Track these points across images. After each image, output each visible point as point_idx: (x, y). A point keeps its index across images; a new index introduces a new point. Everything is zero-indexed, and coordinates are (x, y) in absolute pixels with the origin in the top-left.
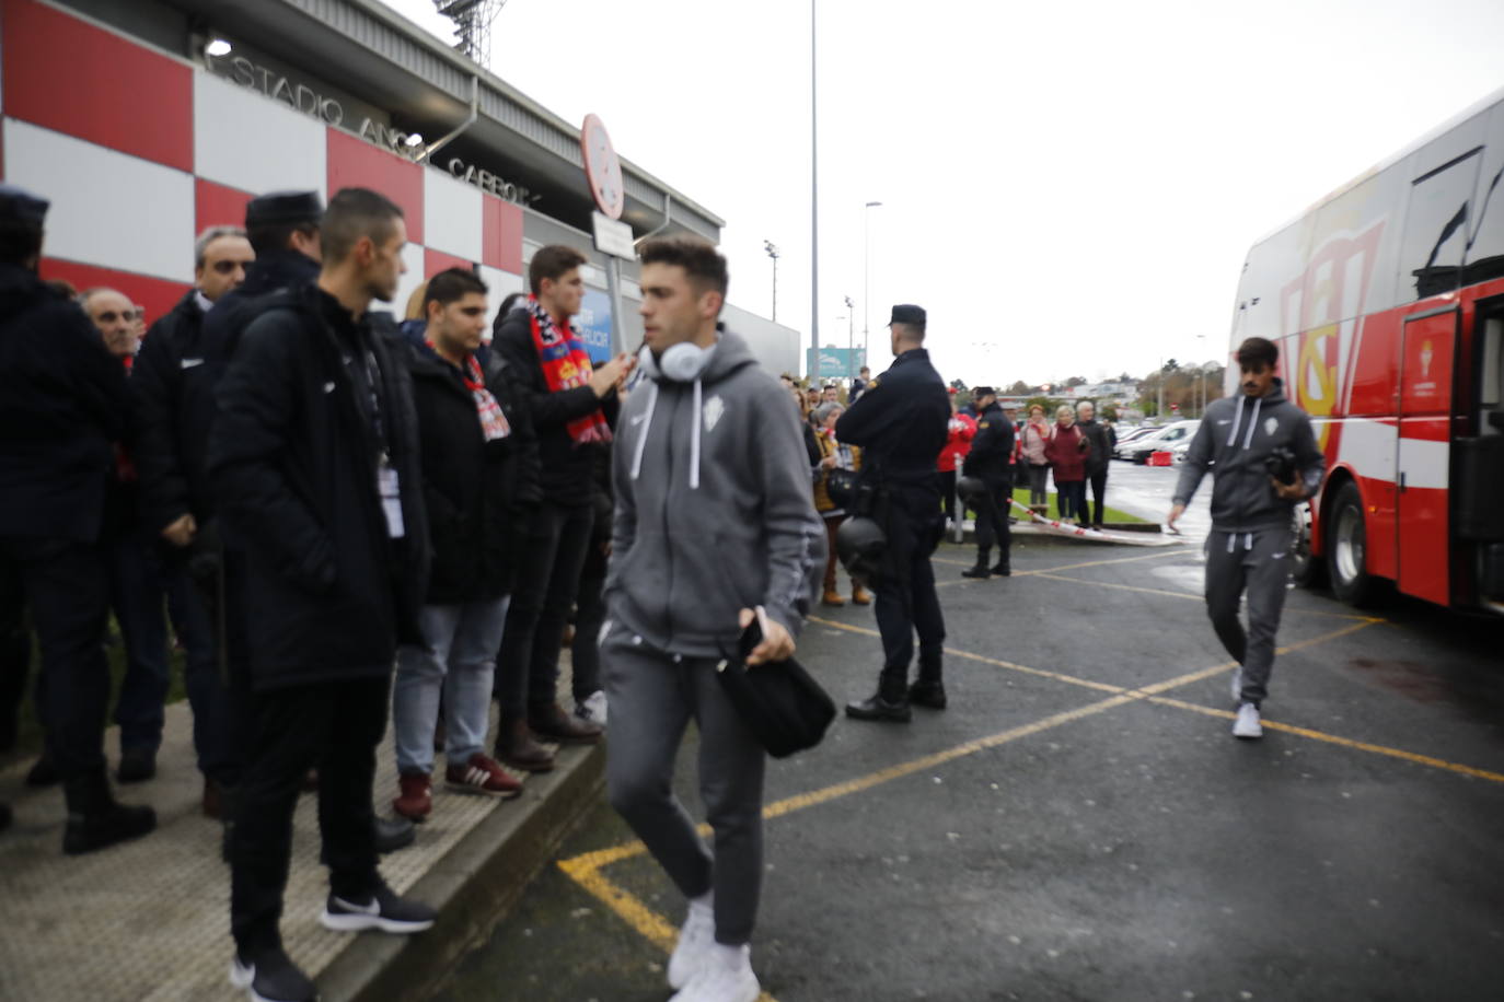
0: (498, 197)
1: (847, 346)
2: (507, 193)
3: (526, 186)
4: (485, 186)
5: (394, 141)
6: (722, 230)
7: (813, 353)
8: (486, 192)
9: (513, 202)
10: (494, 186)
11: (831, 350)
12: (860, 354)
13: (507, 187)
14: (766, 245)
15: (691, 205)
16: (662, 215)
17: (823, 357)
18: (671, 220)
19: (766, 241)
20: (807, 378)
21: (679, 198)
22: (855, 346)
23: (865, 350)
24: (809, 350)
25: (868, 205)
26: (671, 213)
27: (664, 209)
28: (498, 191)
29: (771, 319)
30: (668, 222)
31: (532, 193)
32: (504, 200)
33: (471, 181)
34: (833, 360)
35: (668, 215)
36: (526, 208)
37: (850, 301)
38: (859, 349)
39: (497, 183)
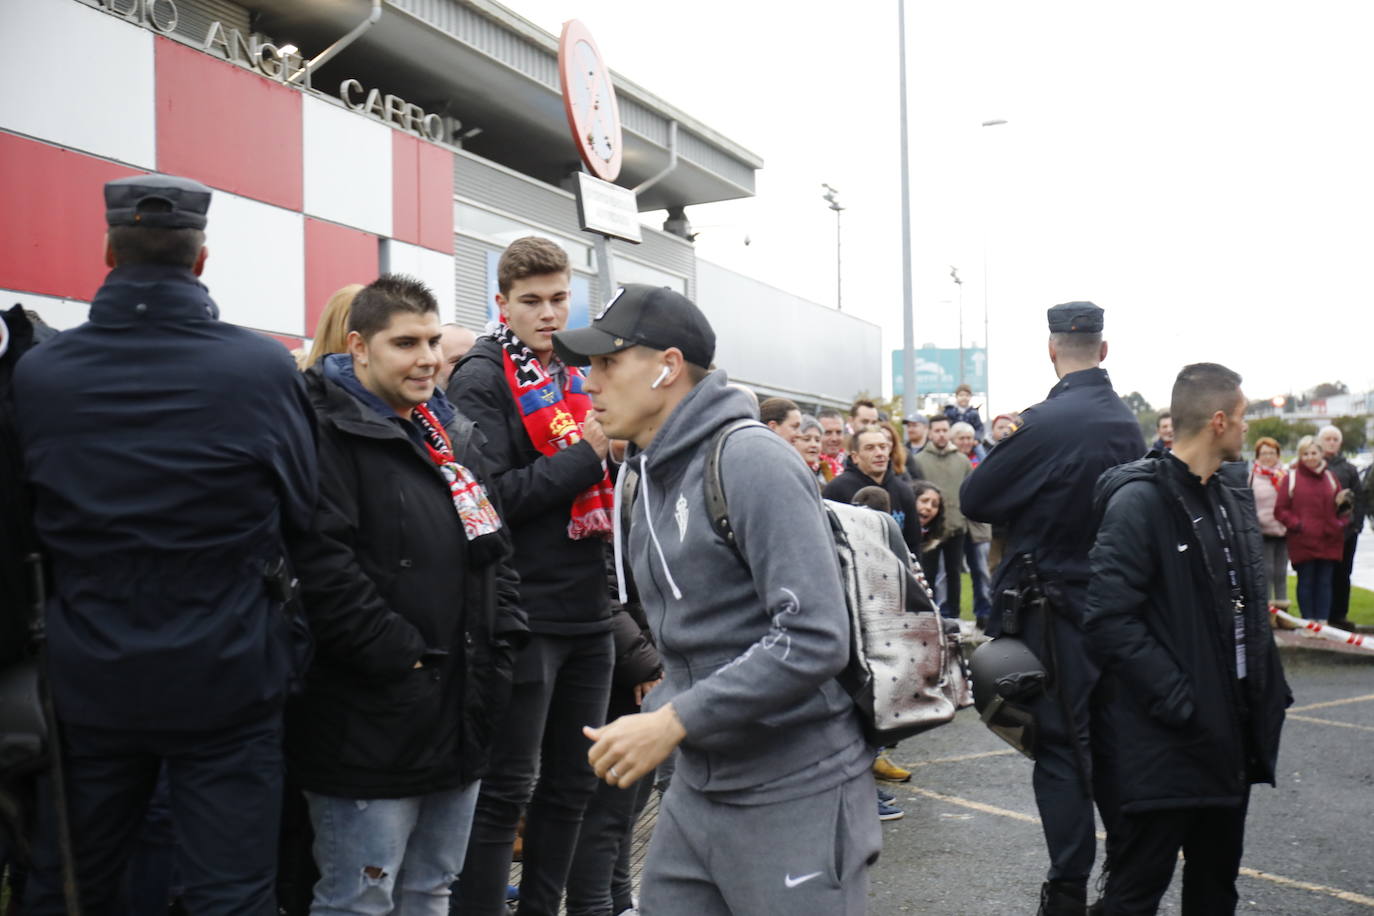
0: (415, 134)
1: (957, 346)
2: (428, 130)
3: (456, 116)
4: (395, 118)
5: (256, 53)
6: (757, 171)
7: (904, 360)
8: (397, 126)
9: (438, 141)
10: (410, 118)
11: (930, 353)
12: (977, 358)
13: (428, 119)
14: (826, 191)
15: (709, 136)
16: (667, 153)
17: (921, 365)
18: (679, 160)
19: (825, 185)
20: (895, 399)
21: (691, 125)
22: (967, 345)
23: (984, 351)
24: (895, 354)
25: (984, 125)
26: (679, 150)
27: (669, 145)
28: (414, 126)
29: (836, 307)
30: (674, 163)
31: (466, 127)
32: (425, 138)
33: (374, 111)
34: (933, 367)
35: (675, 153)
36: (458, 150)
37: (958, 275)
38: (974, 350)
39: (414, 114)
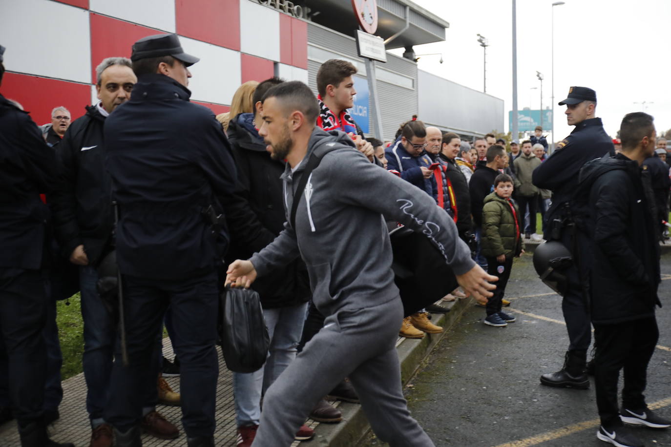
0: (290, 14)
1: (539, 109)
2: (296, 13)
3: (308, 6)
4: (281, 8)
6: (446, 29)
7: (514, 114)
8: (282, 11)
9: (300, 18)
10: (287, 7)
11: (527, 112)
12: (548, 114)
13: (296, 7)
14: (479, 38)
15: (424, 12)
16: (404, 21)
17: (521, 117)
18: (410, 24)
19: (478, 35)
20: (509, 134)
21: (416, 8)
22: (544, 108)
23: (552, 111)
24: (510, 112)
25: (554, 5)
26: (410, 19)
27: (405, 18)
28: (290, 11)
29: (483, 91)
30: (408, 25)
31: (313, 11)
32: (294, 16)
33: (271, 4)
34: (527, 119)
35: (408, 21)
36: (310, 22)
37: (540, 76)
38: (548, 110)
39: (289, 5)
